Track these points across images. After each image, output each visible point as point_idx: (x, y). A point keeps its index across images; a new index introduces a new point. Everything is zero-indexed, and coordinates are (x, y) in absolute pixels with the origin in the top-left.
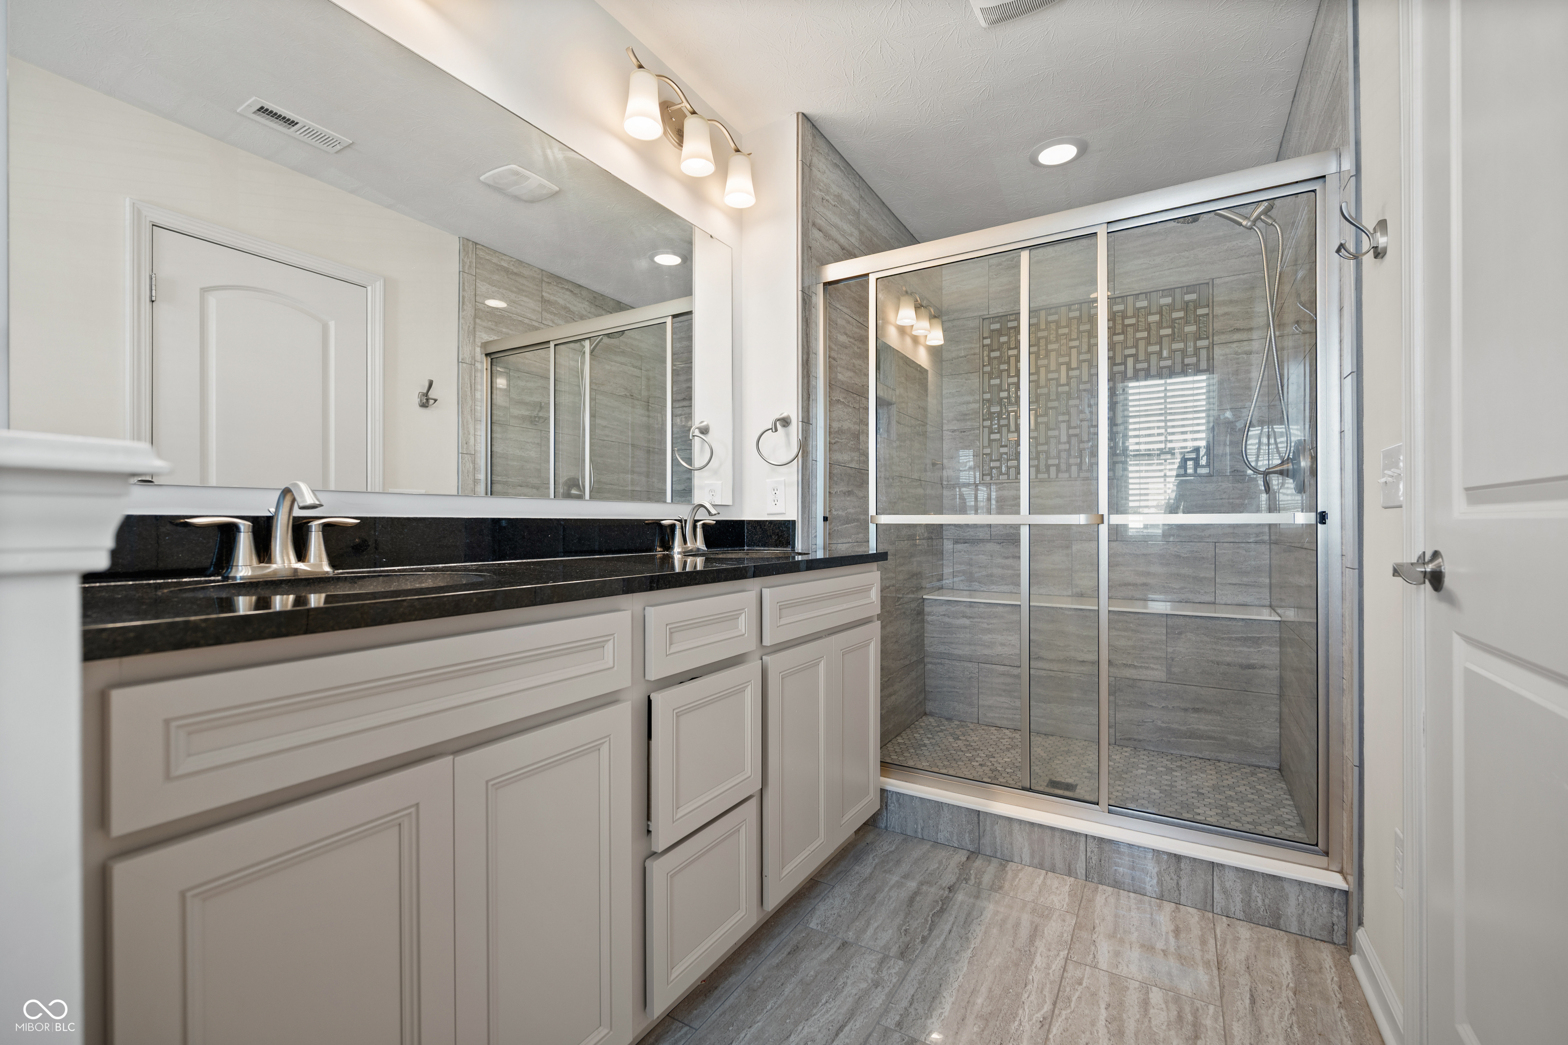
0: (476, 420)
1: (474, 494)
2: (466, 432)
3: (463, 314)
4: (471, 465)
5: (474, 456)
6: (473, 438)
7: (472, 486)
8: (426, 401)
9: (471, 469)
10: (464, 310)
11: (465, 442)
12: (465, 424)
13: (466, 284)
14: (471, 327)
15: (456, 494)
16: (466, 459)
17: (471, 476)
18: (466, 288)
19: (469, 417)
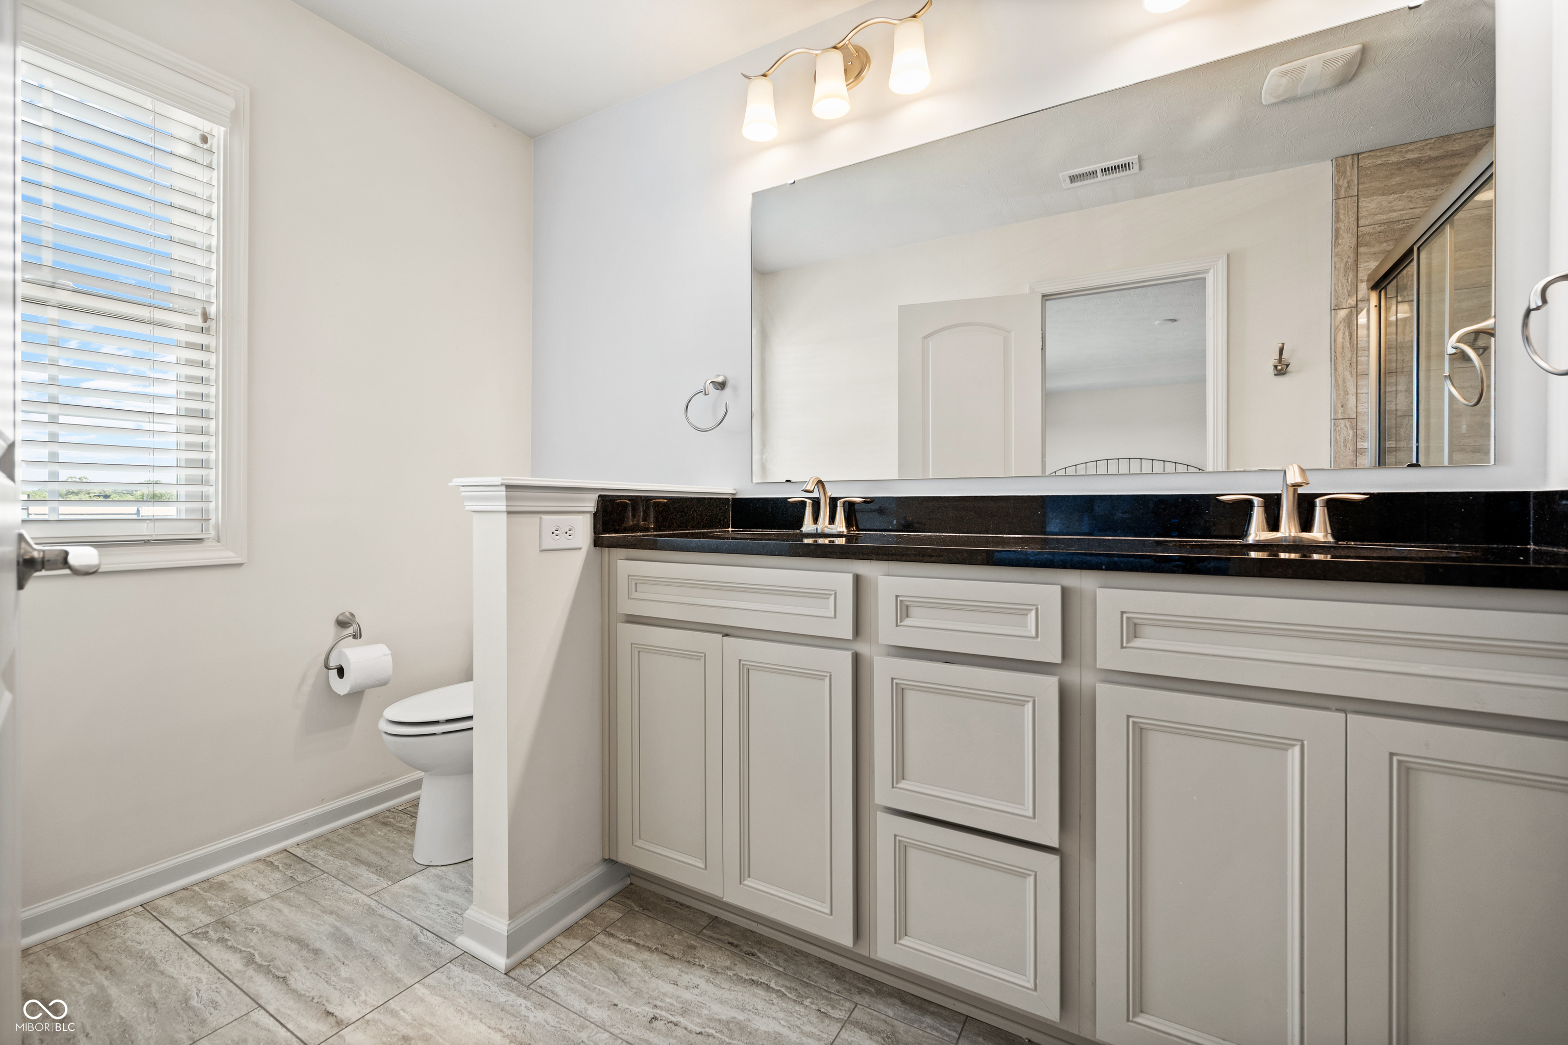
0: (1360, 375)
1: (1355, 466)
2: (1342, 392)
3: (1337, 250)
4: (1351, 432)
5: (1354, 422)
6: (1354, 398)
7: (1353, 458)
8: (1281, 369)
9: (1350, 437)
10: (1339, 244)
11: (1340, 405)
12: (1340, 382)
13: (1342, 212)
14: (1351, 261)
15: (1329, 467)
16: (1342, 425)
17: (1350, 446)
18: (1341, 217)
19: (1347, 374)
